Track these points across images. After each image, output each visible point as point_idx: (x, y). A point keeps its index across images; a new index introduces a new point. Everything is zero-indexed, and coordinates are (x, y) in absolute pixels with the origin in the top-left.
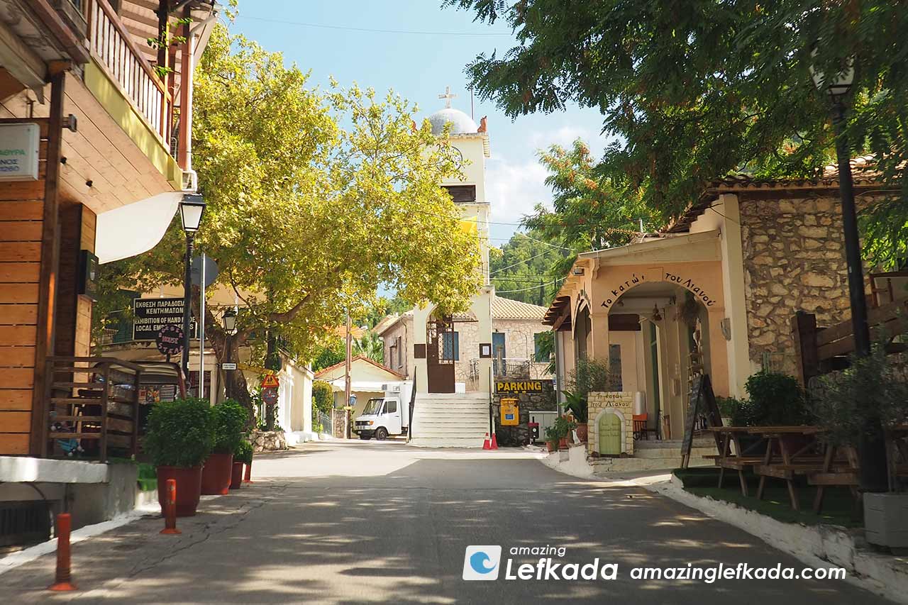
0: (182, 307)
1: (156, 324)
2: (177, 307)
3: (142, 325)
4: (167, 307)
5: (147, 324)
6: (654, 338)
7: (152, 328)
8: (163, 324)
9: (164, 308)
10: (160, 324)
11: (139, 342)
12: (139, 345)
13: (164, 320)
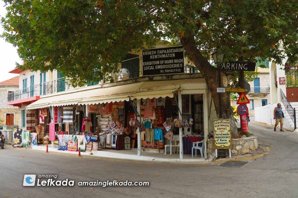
0: (174, 53)
1: (157, 65)
2: (171, 53)
3: (148, 66)
4: (163, 53)
5: (151, 65)
7: (154, 68)
8: (162, 64)
9: (162, 54)
10: (160, 64)
11: (147, 77)
12: (147, 79)
13: (162, 62)
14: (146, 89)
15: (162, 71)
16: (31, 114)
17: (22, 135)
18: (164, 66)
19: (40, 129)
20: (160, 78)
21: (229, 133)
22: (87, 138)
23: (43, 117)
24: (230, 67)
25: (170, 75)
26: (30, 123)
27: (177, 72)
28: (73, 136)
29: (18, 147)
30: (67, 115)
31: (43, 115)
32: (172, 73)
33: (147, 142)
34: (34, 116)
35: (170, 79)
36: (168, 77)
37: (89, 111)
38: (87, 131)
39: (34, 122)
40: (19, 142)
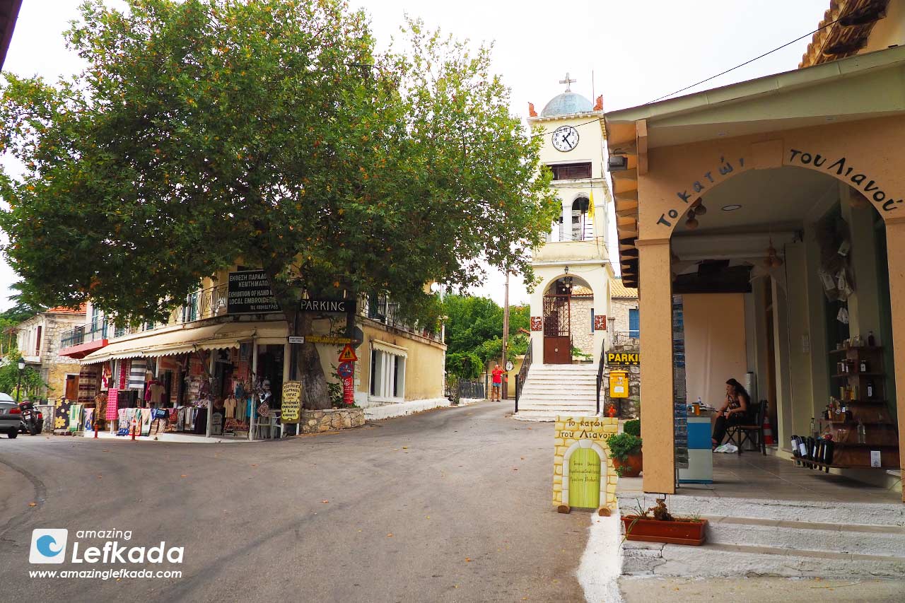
1: (247, 297)
3: (235, 298)
4: (257, 280)
5: (239, 297)
6: (769, 302)
7: (243, 301)
8: (253, 297)
9: (255, 281)
10: (251, 297)
11: (231, 315)
12: (231, 318)
13: (253, 293)
14: (221, 335)
15: (252, 307)
16: (89, 373)
17: (70, 413)
18: (256, 300)
19: (102, 402)
20: (248, 318)
21: (298, 401)
22: (153, 413)
23: (107, 379)
24: (319, 306)
25: (263, 314)
26: (85, 389)
27: (273, 310)
28: (137, 410)
29: (62, 434)
30: (137, 374)
31: (107, 375)
32: (266, 310)
33: (238, 421)
34: (95, 377)
35: (261, 319)
36: (259, 317)
37: (160, 368)
38: (155, 401)
39: (93, 389)
40: (64, 425)
